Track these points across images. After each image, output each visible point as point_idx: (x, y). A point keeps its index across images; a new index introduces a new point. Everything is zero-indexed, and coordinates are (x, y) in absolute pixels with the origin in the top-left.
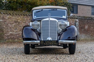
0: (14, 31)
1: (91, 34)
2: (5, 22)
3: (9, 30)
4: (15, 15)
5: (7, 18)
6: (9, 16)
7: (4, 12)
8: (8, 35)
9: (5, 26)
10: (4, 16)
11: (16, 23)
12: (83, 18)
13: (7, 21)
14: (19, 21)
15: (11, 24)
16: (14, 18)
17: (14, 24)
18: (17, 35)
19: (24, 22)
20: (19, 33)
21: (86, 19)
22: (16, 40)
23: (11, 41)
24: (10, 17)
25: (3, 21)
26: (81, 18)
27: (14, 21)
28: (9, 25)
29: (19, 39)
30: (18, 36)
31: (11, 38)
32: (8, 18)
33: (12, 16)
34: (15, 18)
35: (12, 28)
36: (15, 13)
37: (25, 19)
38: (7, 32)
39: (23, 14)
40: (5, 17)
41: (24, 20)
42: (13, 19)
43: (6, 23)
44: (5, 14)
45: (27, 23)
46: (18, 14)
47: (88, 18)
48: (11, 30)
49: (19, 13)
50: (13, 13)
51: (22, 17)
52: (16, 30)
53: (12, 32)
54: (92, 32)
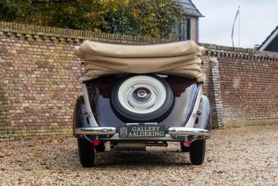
0: (37, 97)
1: (247, 106)
2: (10, 65)
3: (22, 95)
4: (39, 40)
5: (14, 52)
6: (20, 45)
7: (5, 30)
8: (18, 111)
9: (7, 82)
10: (6, 44)
11: (42, 69)
12: (229, 52)
13: (16, 62)
14: (51, 61)
15: (27, 72)
16: (35, 50)
17: (36, 72)
18: (45, 112)
19: (67, 65)
20: (50, 105)
21: (237, 56)
22: (42, 131)
23: (25, 135)
24: (23, 49)
25: (4, 61)
26: (226, 52)
27: (36, 63)
28: (21, 76)
29: (50, 127)
30: (48, 115)
31: (26, 124)
32: (19, 52)
33: (30, 43)
34: (39, 50)
35: (29, 88)
36: (41, 34)
37: (69, 55)
38: (16, 102)
39: (65, 36)
40: (9, 47)
41: (66, 58)
42: (35, 56)
43: (11, 68)
44: (9, 36)
45: (74, 68)
46: (50, 37)
47: (241, 53)
48: (26, 95)
49: (51, 34)
50: (34, 33)
51: (60, 47)
52: (43, 95)
53: (30, 101)
54: (249, 99)
